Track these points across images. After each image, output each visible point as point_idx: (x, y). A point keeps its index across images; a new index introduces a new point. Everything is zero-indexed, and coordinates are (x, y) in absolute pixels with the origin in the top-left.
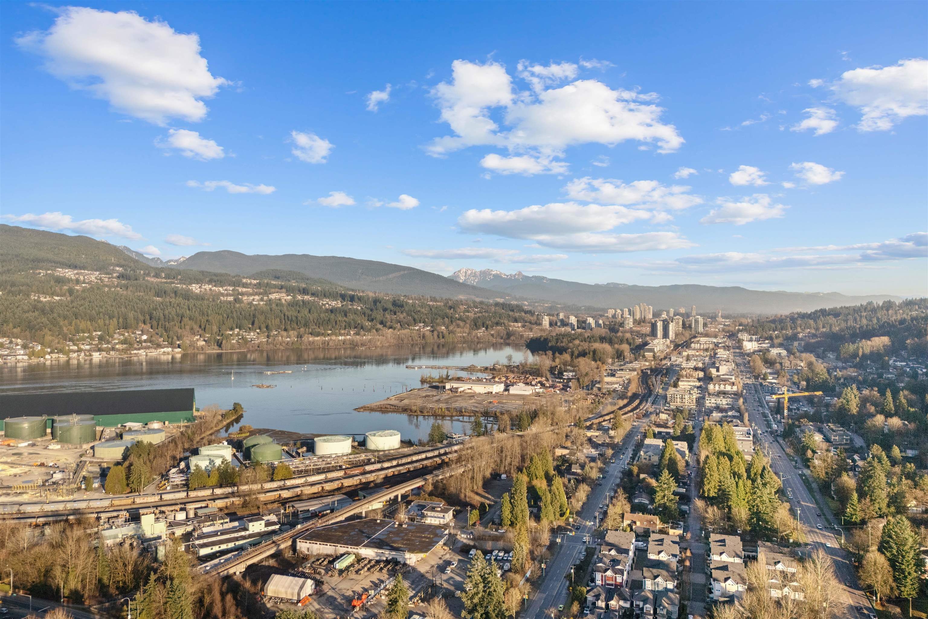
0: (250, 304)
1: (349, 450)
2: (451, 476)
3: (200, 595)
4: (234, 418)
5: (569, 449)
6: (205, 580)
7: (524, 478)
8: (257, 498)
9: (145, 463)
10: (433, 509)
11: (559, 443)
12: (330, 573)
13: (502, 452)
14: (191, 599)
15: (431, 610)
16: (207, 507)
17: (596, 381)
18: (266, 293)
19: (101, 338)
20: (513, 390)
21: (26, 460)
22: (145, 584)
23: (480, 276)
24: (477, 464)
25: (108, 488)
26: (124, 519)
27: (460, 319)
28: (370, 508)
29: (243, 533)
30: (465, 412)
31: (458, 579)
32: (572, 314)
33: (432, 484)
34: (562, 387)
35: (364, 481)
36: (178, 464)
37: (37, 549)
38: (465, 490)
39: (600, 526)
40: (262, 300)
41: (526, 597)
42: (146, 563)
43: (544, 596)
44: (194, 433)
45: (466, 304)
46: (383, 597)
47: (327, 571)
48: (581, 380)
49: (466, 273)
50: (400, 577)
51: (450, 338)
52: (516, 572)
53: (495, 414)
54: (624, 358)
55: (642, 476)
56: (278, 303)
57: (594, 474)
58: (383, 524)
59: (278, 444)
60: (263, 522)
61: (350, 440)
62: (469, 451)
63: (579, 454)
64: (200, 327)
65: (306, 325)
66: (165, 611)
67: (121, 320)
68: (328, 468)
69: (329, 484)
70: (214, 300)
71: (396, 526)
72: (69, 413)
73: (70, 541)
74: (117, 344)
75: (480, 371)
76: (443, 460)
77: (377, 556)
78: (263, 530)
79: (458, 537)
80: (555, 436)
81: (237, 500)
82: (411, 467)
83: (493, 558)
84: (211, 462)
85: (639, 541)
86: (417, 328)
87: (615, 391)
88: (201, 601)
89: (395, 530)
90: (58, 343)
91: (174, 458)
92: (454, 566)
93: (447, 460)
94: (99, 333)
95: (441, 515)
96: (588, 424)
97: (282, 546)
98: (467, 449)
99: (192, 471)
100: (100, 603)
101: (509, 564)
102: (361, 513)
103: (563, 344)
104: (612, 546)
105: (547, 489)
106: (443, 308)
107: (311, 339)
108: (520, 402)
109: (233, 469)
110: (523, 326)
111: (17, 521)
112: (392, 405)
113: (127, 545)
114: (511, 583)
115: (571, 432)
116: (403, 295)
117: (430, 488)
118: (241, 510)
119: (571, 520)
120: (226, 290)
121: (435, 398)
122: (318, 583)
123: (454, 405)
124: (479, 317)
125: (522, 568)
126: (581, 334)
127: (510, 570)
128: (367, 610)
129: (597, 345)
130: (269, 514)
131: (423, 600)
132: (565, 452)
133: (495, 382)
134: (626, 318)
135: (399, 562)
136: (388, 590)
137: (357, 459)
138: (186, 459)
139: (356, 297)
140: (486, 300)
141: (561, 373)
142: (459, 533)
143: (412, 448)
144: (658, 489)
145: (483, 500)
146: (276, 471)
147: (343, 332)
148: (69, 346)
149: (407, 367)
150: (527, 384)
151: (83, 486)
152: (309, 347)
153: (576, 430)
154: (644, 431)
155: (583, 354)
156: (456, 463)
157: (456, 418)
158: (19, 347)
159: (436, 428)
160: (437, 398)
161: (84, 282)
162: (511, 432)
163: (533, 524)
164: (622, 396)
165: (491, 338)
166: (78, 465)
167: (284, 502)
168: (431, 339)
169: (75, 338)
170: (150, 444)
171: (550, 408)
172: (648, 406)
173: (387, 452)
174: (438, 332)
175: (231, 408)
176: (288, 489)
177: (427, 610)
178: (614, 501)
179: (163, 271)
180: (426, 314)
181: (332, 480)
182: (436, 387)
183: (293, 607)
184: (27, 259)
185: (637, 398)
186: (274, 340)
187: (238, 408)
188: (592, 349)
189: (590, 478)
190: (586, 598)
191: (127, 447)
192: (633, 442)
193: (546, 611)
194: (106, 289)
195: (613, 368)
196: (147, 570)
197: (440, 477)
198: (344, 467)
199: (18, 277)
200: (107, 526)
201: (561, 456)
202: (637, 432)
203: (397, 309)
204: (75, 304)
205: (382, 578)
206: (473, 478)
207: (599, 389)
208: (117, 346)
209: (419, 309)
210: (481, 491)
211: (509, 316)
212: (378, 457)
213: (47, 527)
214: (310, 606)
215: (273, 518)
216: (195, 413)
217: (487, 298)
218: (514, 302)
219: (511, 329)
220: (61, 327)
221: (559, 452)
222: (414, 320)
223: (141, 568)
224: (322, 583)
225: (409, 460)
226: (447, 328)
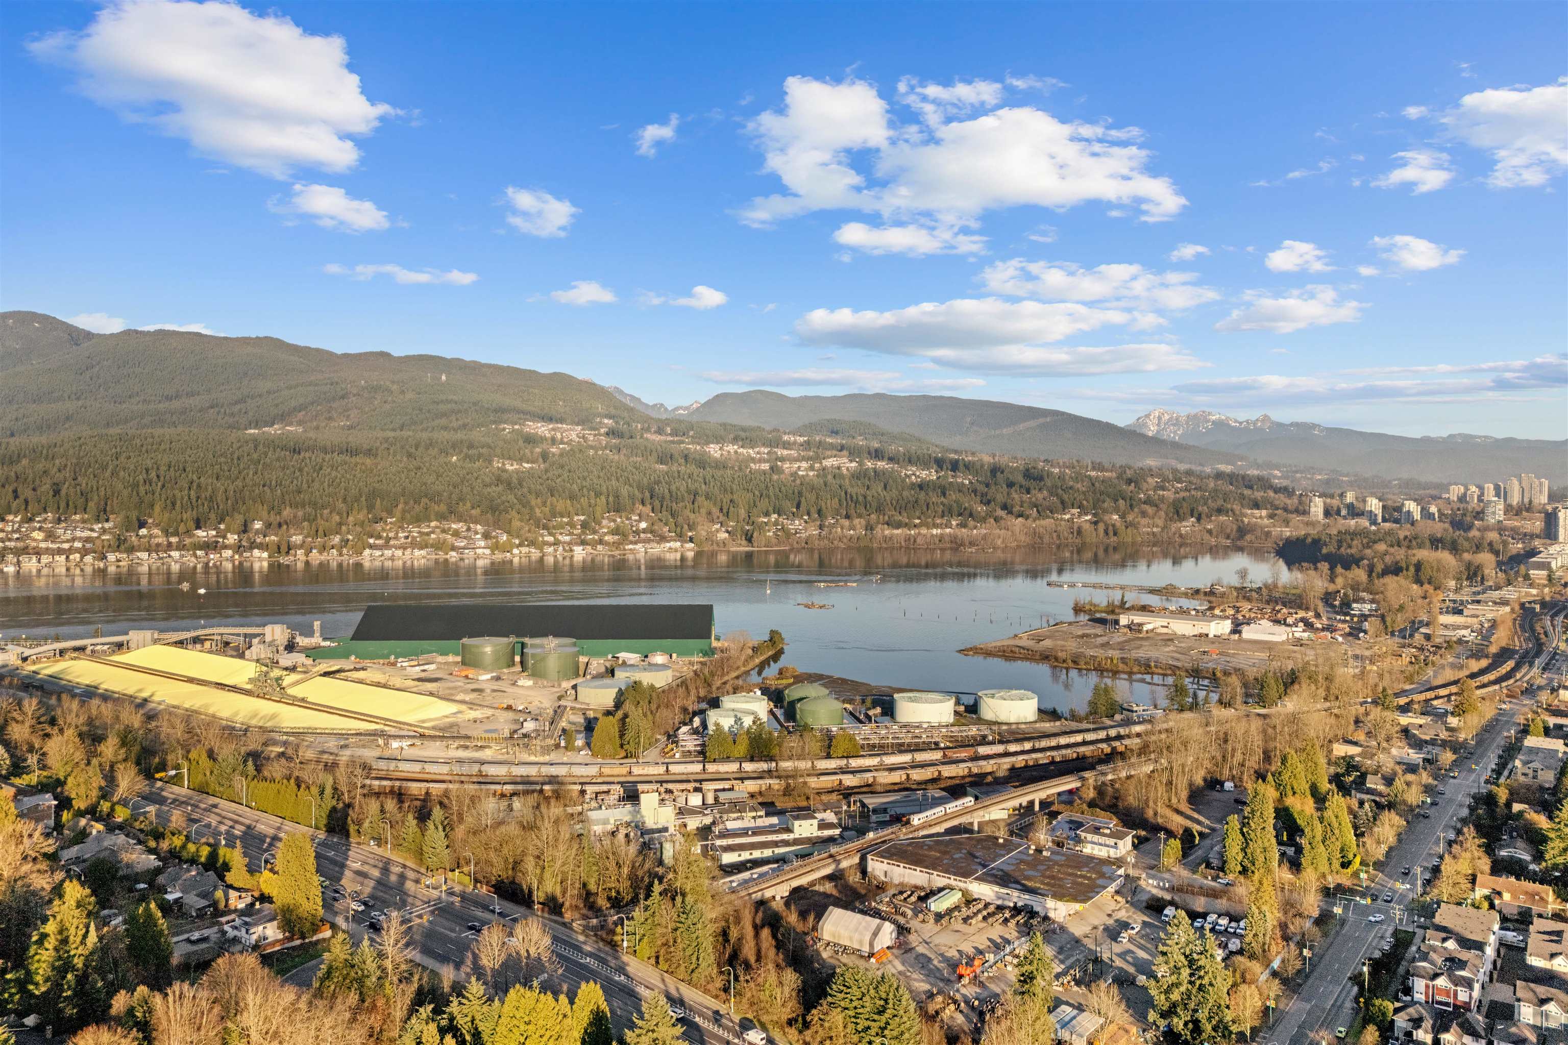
0: (794, 474)
1: (951, 719)
2: (1129, 777)
3: (723, 924)
4: (770, 653)
5: (1361, 746)
6: (731, 902)
7: (1269, 792)
8: (805, 783)
9: (645, 715)
10: (1096, 830)
11: (1340, 734)
12: (921, 916)
13: (1226, 741)
14: (712, 928)
15: (1093, 1000)
16: (731, 789)
17: (1421, 622)
18: (818, 458)
19: (584, 525)
20: (1248, 633)
21: (489, 700)
22: (648, 896)
23: (1187, 423)
24: (1178, 760)
25: (596, 749)
26: (617, 797)
27: (1148, 501)
28: (987, 818)
29: (785, 836)
30: (1156, 667)
31: (1142, 954)
32: (1373, 495)
33: (1095, 788)
34: (1347, 630)
35: (975, 770)
36: (691, 720)
37: (503, 829)
38: (1155, 803)
39: (1425, 893)
40: (812, 468)
41: (1271, 1004)
42: (647, 866)
43: (1308, 1007)
44: (712, 674)
45: (1158, 476)
46: (1009, 968)
47: (916, 913)
48: (1388, 619)
49: (1159, 418)
50: (1039, 938)
51: (1128, 536)
52: (1252, 957)
53: (1214, 674)
54: (1483, 578)
55: (1517, 807)
56: (837, 473)
57: (1414, 796)
58: (1008, 846)
59: (837, 699)
60: (815, 822)
61: (951, 703)
62: (1163, 736)
63: (1382, 757)
64: (721, 510)
65: (879, 510)
66: (675, 942)
67: (611, 499)
68: (917, 744)
69: (918, 770)
70: (740, 469)
71: (1031, 852)
72: (543, 633)
73: (547, 821)
74: (606, 534)
75: (1186, 595)
76: (1114, 749)
77: (999, 898)
78: (815, 835)
79: (1142, 883)
80: (1332, 720)
81: (776, 784)
82: (1058, 755)
83: (1208, 927)
84: (738, 720)
85: (1508, 929)
86: (1067, 517)
87: (1460, 641)
88: (725, 933)
89: (1030, 858)
90: (529, 531)
91: (685, 710)
92: (1134, 932)
93: (1121, 749)
94: (582, 518)
95: (1111, 842)
96: (1402, 701)
97: (844, 864)
98: (1160, 732)
99: (711, 732)
100: (585, 917)
101: (1238, 941)
102: (972, 824)
103: (1353, 551)
104: (1447, 932)
105: (1316, 814)
106: (1116, 481)
107: (887, 532)
108: (1264, 655)
109: (770, 733)
110: (1271, 516)
111: (476, 786)
112: (1024, 648)
113: (621, 836)
114: (1243, 976)
115: (1367, 714)
116: (1042, 458)
117: (1091, 794)
118: (782, 799)
119: (1363, 876)
120: (758, 453)
121: (1100, 640)
122: (902, 930)
123: (1135, 654)
124: (1184, 499)
125: (1264, 951)
126: (1389, 533)
127: (1240, 952)
128: (982, 985)
129: (1423, 554)
130: (825, 811)
131: (1078, 983)
132: (1353, 750)
133: (1214, 616)
134: (1490, 502)
135: (1037, 913)
136: (1017, 957)
137: (964, 734)
138: (702, 712)
139: (961, 463)
140: (1197, 468)
141: (1346, 605)
142: (1144, 876)
143: (1058, 723)
144: (1552, 835)
145: (1189, 823)
146: (834, 742)
147: (938, 521)
148: (542, 536)
149: (1049, 584)
150: (1277, 622)
151: (563, 744)
152: (884, 545)
153: (1376, 713)
154: (1522, 721)
155: (1395, 570)
156: (1139, 755)
157: (1139, 676)
158: (479, 536)
159: (1101, 693)
160: (1105, 639)
161: (562, 442)
162: (1243, 707)
163: (1286, 875)
164: (1477, 655)
165: (1207, 537)
166: (555, 711)
167: (847, 793)
168: (1094, 536)
169: (551, 524)
170: (652, 687)
171: (1324, 669)
172: (1533, 674)
173: (1014, 727)
174: (1107, 525)
175: (767, 638)
176: (854, 772)
177: (1086, 1000)
178: (1456, 848)
179: (668, 425)
180: (1084, 493)
181: (923, 765)
182: (1102, 621)
183: (862, 964)
184: (488, 409)
185: (1510, 658)
186: (830, 533)
187: (776, 639)
188: (1414, 560)
189: (1404, 802)
190: (1393, 1021)
191: (620, 689)
192: (1500, 741)
193: (1311, 1035)
194: (592, 452)
195: (1458, 597)
196: (650, 876)
197: (1110, 777)
198: (942, 745)
199: (477, 435)
200: (594, 804)
201: (1343, 758)
202: (1507, 722)
203: (1031, 484)
204: (550, 475)
205: (1007, 936)
206: (1169, 783)
207: (1428, 637)
208: (606, 538)
209: (1071, 483)
210: (1185, 807)
211: (1243, 497)
212: (999, 734)
213: (515, 798)
214: (890, 966)
215: (830, 817)
216: (715, 644)
217: (1201, 465)
218: (1254, 472)
219: (1246, 520)
220: (532, 508)
221: (1340, 750)
222: (1063, 502)
223: (640, 873)
224: (909, 931)
225: (1053, 742)
226: (1123, 517)
